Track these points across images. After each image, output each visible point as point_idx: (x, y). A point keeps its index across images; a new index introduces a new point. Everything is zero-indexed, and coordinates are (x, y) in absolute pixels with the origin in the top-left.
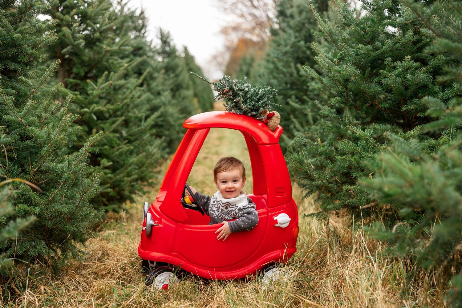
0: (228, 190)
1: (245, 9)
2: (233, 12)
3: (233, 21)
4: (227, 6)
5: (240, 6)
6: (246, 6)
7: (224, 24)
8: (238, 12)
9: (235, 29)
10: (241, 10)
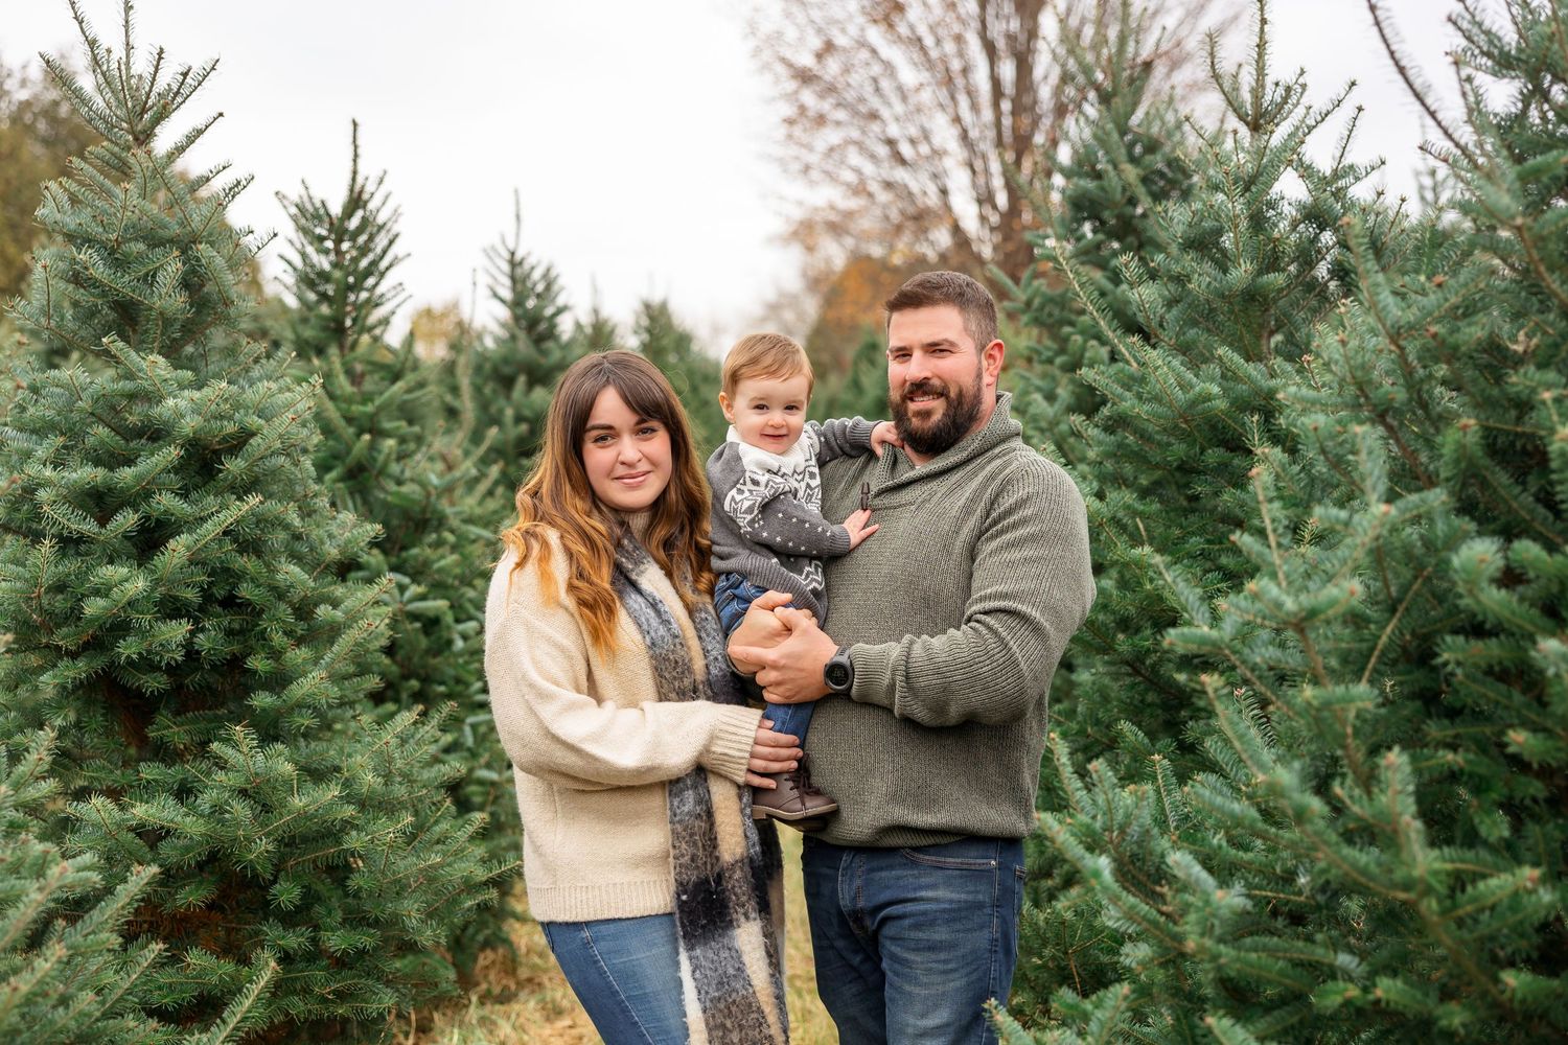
0: (770, 431)
1: (869, 168)
2: (831, 177)
3: (832, 207)
4: (813, 158)
5: (854, 158)
6: (873, 157)
7: (798, 214)
8: (849, 176)
9: (837, 228)
10: (858, 171)
